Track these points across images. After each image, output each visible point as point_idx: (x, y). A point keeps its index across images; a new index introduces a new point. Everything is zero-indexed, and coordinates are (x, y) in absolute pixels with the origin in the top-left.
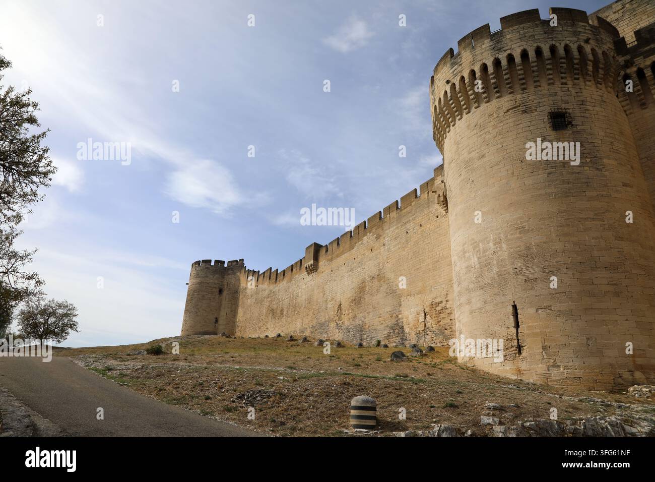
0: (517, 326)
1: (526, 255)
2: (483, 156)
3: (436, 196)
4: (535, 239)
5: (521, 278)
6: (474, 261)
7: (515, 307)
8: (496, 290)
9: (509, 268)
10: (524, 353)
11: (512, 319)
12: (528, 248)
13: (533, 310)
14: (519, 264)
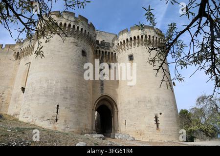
0: (57, 112)
1: (66, 90)
2: (59, 52)
3: (14, 52)
4: (70, 85)
5: (63, 97)
6: (45, 85)
7: (58, 106)
8: (52, 98)
9: (59, 92)
10: (58, 122)
11: (56, 109)
12: (67, 88)
13: (64, 108)
14: (63, 92)
